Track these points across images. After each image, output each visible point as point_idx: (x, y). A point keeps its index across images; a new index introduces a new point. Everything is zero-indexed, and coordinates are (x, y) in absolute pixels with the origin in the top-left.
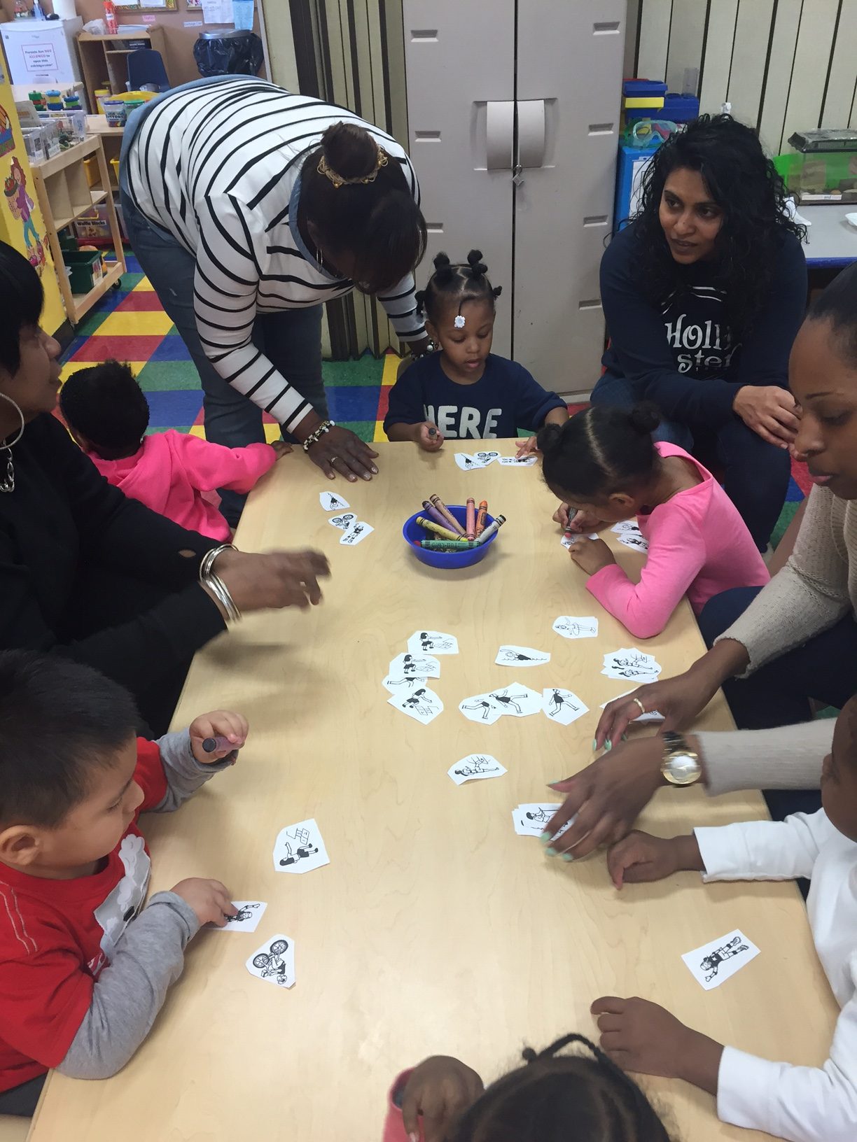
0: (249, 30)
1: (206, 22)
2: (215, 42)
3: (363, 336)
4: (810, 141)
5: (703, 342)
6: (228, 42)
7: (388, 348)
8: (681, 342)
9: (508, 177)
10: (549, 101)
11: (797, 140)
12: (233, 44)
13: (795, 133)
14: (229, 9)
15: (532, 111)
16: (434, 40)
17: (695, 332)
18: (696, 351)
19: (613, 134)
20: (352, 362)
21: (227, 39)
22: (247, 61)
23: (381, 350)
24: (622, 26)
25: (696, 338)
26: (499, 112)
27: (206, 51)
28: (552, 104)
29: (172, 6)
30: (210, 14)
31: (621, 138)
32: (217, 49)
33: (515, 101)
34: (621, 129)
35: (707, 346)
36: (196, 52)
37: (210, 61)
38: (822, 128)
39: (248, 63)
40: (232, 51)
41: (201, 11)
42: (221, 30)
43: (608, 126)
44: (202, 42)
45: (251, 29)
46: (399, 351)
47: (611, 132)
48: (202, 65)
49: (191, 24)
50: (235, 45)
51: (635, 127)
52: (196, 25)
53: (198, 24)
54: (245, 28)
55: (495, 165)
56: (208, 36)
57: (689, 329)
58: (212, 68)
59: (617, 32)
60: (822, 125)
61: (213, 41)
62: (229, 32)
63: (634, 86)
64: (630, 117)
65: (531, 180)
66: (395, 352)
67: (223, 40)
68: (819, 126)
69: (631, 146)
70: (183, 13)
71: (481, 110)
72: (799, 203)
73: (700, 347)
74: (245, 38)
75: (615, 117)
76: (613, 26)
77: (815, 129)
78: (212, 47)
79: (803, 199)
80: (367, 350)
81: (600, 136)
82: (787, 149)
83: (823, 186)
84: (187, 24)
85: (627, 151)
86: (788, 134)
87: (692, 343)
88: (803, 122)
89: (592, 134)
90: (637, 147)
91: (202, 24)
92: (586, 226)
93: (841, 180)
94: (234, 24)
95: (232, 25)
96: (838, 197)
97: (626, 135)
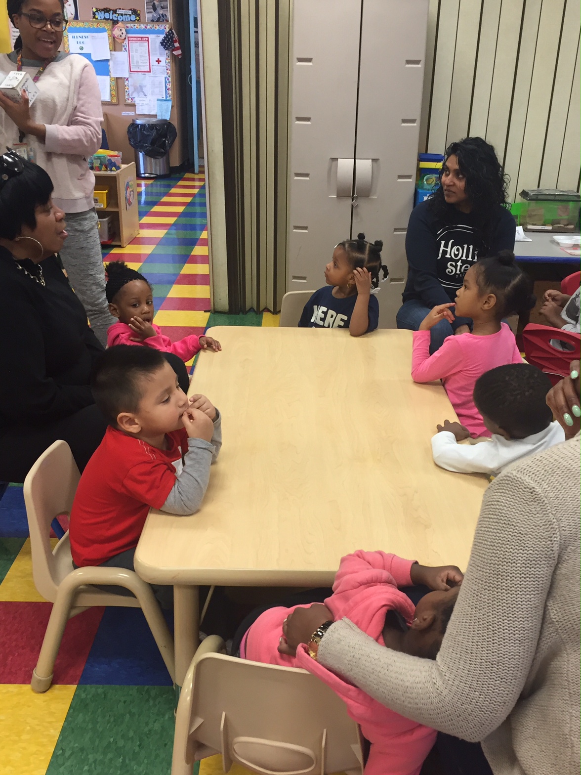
0: (166, 120)
1: (137, 113)
2: (143, 126)
3: (250, 300)
4: (532, 194)
5: (462, 256)
6: (152, 127)
7: (265, 309)
8: (450, 255)
9: (349, 202)
10: (373, 160)
11: (524, 194)
12: (156, 128)
13: (524, 190)
14: (154, 105)
15: (365, 165)
16: (309, 123)
17: (458, 250)
18: (458, 261)
19: (412, 181)
20: (241, 315)
21: (152, 125)
22: (164, 139)
23: (261, 309)
24: (418, 121)
25: (458, 254)
26: (345, 165)
27: (136, 132)
28: (376, 162)
29: (114, 101)
30: (141, 108)
31: (416, 184)
32: (144, 130)
33: (355, 159)
34: (417, 180)
35: (464, 258)
36: (129, 132)
37: (138, 138)
38: (540, 188)
39: (165, 141)
40: (154, 132)
41: (135, 105)
42: (148, 119)
43: (409, 177)
44: (134, 125)
45: (168, 119)
46: (272, 311)
47: (411, 180)
48: (132, 140)
49: (127, 113)
50: (156, 129)
51: (425, 178)
52: (130, 114)
53: (132, 113)
54: (164, 118)
55: (342, 194)
56: (139, 122)
57: (455, 248)
58: (140, 142)
59: (415, 125)
60: (540, 186)
61: (142, 125)
62: (153, 121)
63: (424, 156)
64: (422, 173)
65: (362, 204)
66: (269, 311)
67: (149, 125)
68: (539, 187)
69: (422, 188)
70: (121, 106)
71: (334, 163)
72: (526, 230)
73: (460, 259)
74: (164, 124)
75: (413, 172)
76: (413, 121)
77: (536, 188)
78: (141, 129)
79: (528, 228)
80: (251, 309)
81: (405, 182)
82: (519, 199)
83: (542, 222)
84: (124, 113)
85: (420, 191)
86: (520, 191)
87: (456, 255)
88: (528, 183)
89: (399, 180)
90: (425, 189)
91: (134, 114)
92: (395, 233)
93: (553, 220)
94: (156, 115)
95: (155, 116)
96: (550, 228)
97: (420, 183)
